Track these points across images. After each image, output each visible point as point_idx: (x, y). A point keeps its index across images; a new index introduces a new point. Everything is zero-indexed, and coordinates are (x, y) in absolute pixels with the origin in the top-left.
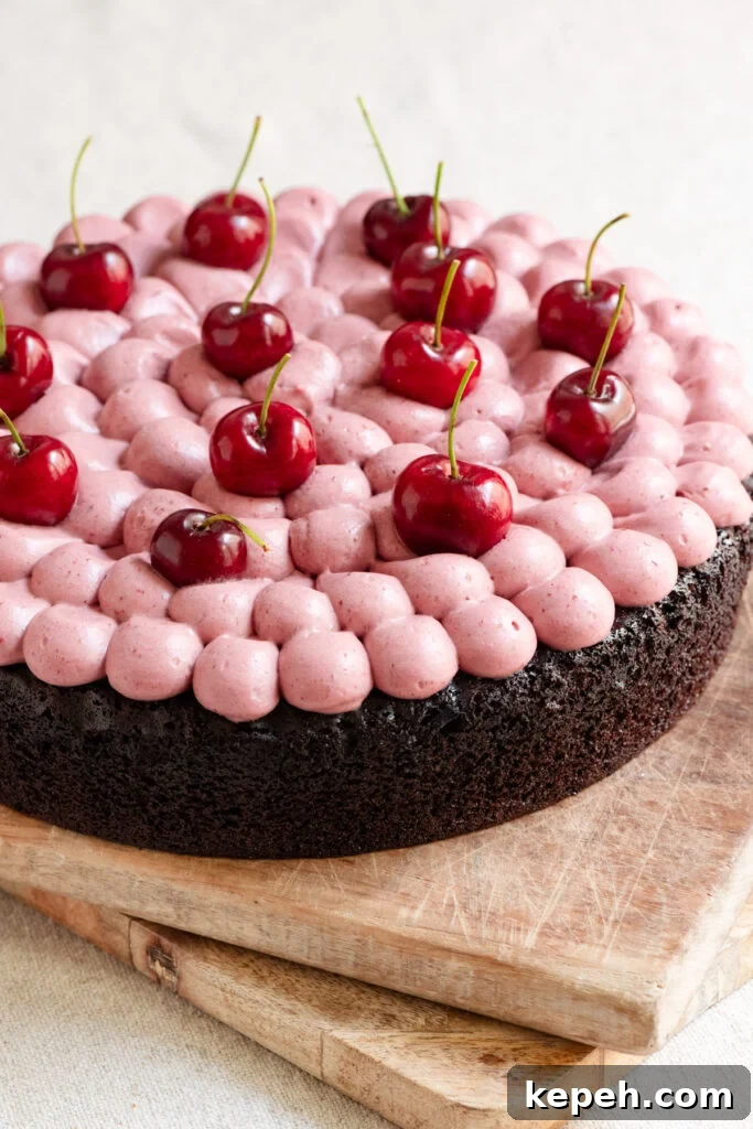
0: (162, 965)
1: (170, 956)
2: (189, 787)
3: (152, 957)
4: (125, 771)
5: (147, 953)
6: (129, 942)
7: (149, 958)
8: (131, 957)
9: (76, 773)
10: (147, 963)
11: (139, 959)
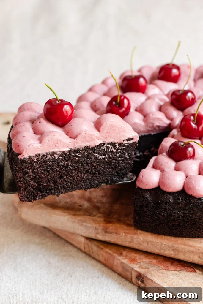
0: (140, 281)
1: (143, 279)
2: (182, 217)
3: (138, 279)
4: (164, 213)
5: (137, 278)
6: (131, 275)
7: (137, 279)
8: (132, 278)
9: (149, 214)
10: (136, 281)
11: (134, 279)
